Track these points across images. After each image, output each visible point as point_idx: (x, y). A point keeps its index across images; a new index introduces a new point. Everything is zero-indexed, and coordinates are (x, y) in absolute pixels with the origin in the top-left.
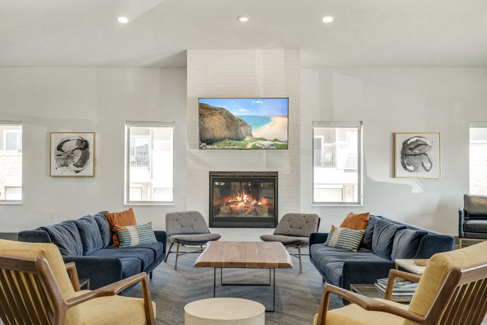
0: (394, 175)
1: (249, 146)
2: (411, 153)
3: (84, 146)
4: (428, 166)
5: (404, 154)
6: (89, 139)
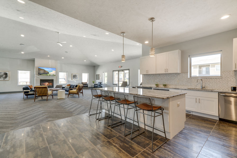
0: (72, 80)
1: (48, 75)
2: (75, 76)
3: (6, 74)
4: (77, 78)
5: (74, 77)
6: (8, 73)
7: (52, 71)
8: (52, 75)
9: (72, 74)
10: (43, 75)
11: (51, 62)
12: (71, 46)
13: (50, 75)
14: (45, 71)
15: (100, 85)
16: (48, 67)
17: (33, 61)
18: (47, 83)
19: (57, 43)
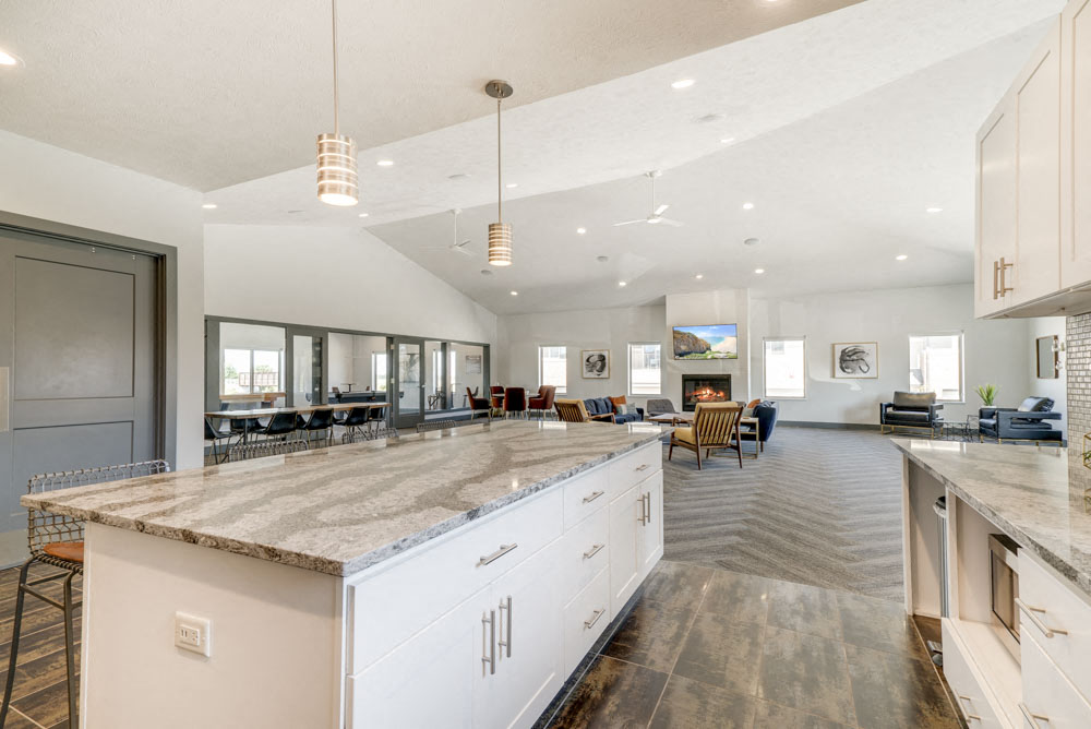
2: (849, 359)
3: (602, 358)
4: (865, 369)
5: (842, 360)
6: (606, 354)
7: (720, 339)
8: (722, 355)
9: (833, 346)
10: (689, 357)
11: (718, 302)
12: (748, 206)
13: (716, 355)
14: (696, 339)
15: (1039, 420)
16: (704, 326)
17: (660, 305)
18: (708, 392)
19: (649, 218)
